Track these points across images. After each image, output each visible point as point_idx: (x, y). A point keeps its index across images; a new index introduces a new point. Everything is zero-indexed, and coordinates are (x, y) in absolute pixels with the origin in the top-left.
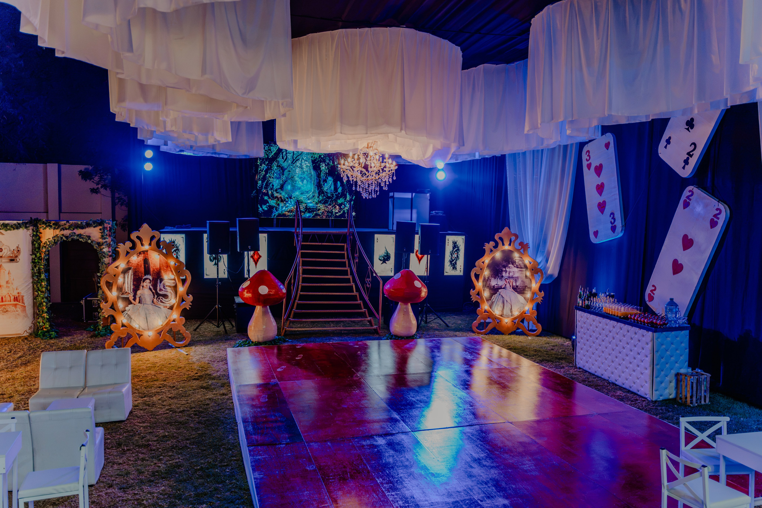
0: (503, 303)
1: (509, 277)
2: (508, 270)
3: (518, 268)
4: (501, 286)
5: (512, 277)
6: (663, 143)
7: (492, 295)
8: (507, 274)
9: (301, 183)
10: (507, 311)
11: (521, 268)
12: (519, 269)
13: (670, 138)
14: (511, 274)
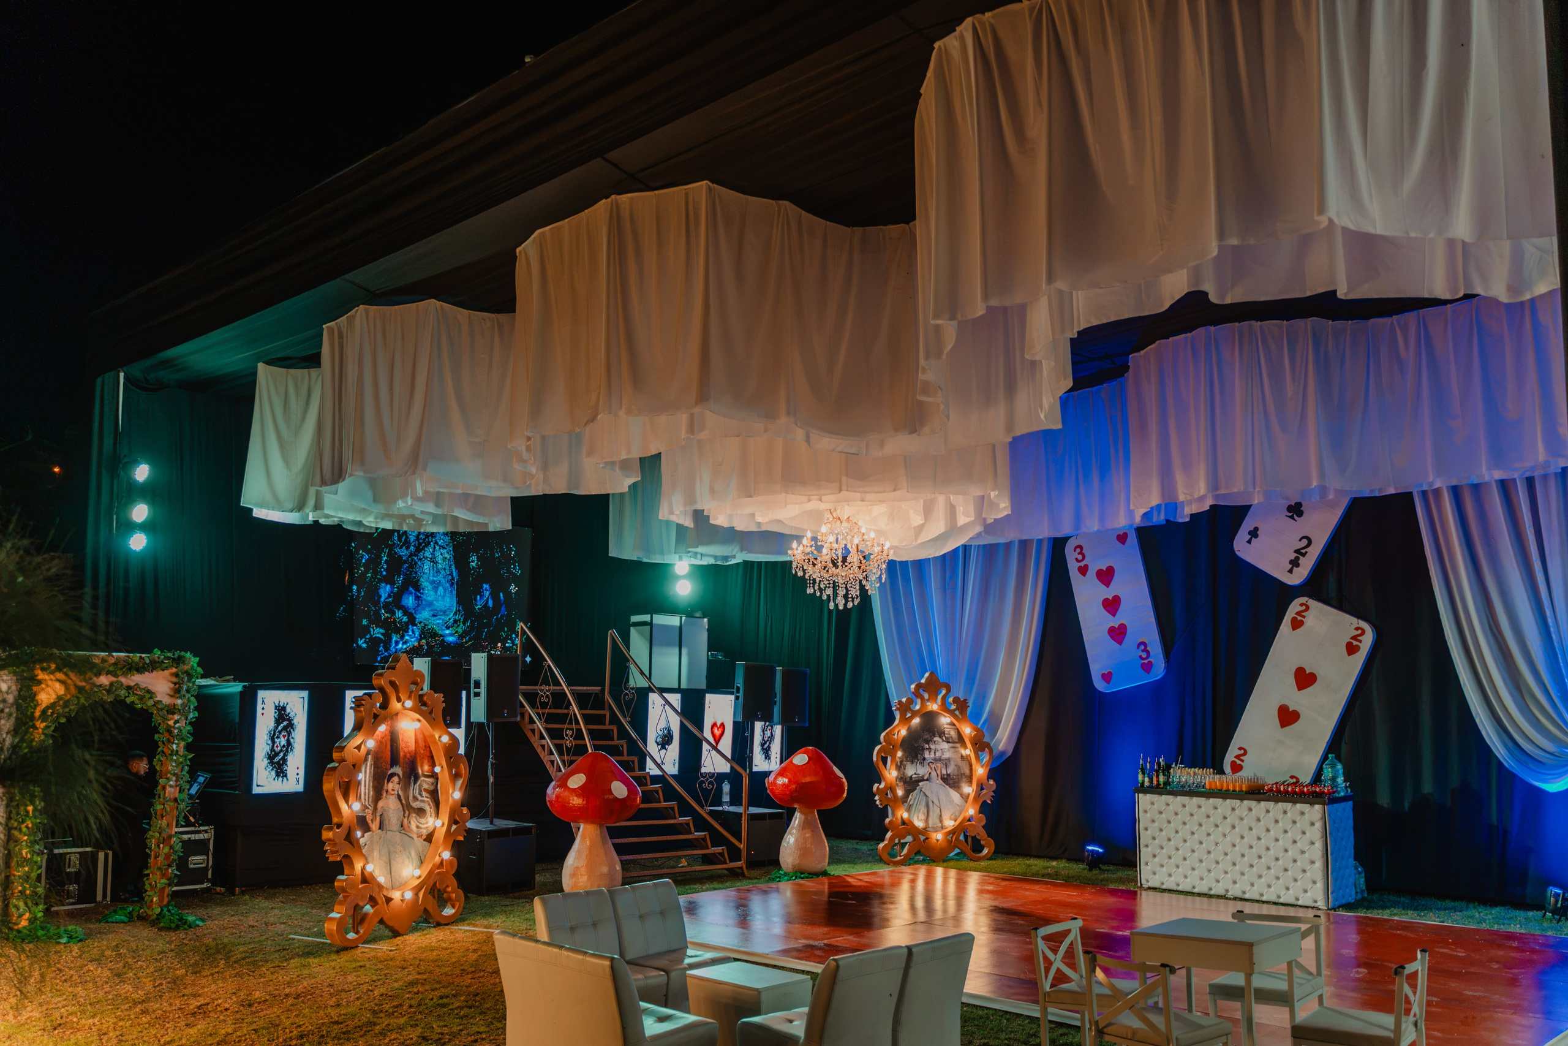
0: (928, 806)
1: (935, 760)
2: (932, 747)
3: (948, 742)
4: (923, 776)
5: (940, 760)
6: (1242, 535)
7: (908, 792)
8: (932, 755)
9: (432, 593)
10: (933, 821)
11: (954, 743)
12: (950, 745)
13: (1256, 529)
14: (938, 754)
